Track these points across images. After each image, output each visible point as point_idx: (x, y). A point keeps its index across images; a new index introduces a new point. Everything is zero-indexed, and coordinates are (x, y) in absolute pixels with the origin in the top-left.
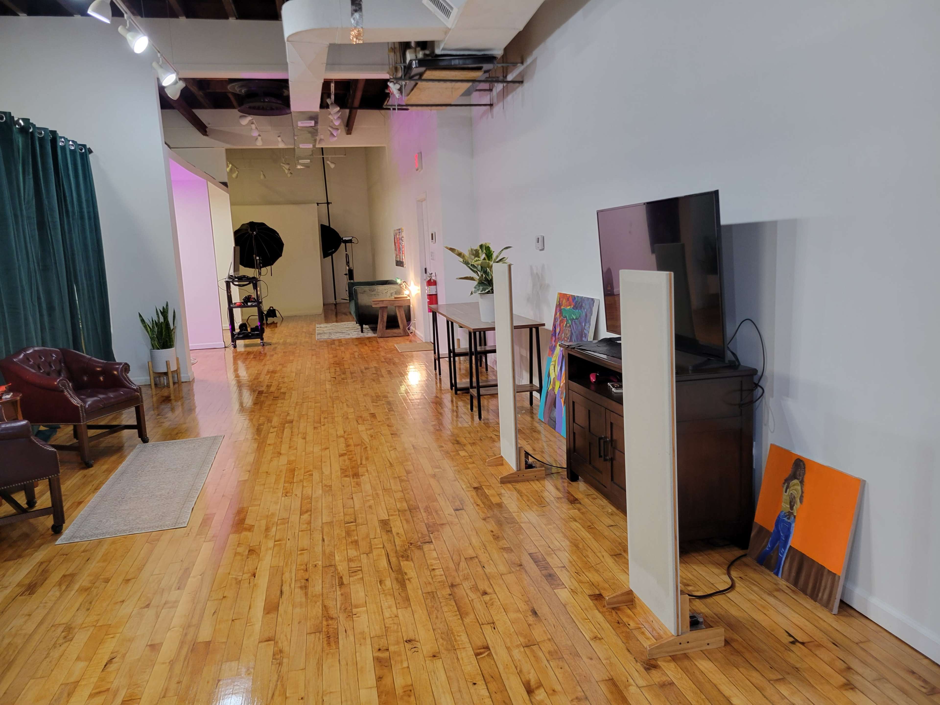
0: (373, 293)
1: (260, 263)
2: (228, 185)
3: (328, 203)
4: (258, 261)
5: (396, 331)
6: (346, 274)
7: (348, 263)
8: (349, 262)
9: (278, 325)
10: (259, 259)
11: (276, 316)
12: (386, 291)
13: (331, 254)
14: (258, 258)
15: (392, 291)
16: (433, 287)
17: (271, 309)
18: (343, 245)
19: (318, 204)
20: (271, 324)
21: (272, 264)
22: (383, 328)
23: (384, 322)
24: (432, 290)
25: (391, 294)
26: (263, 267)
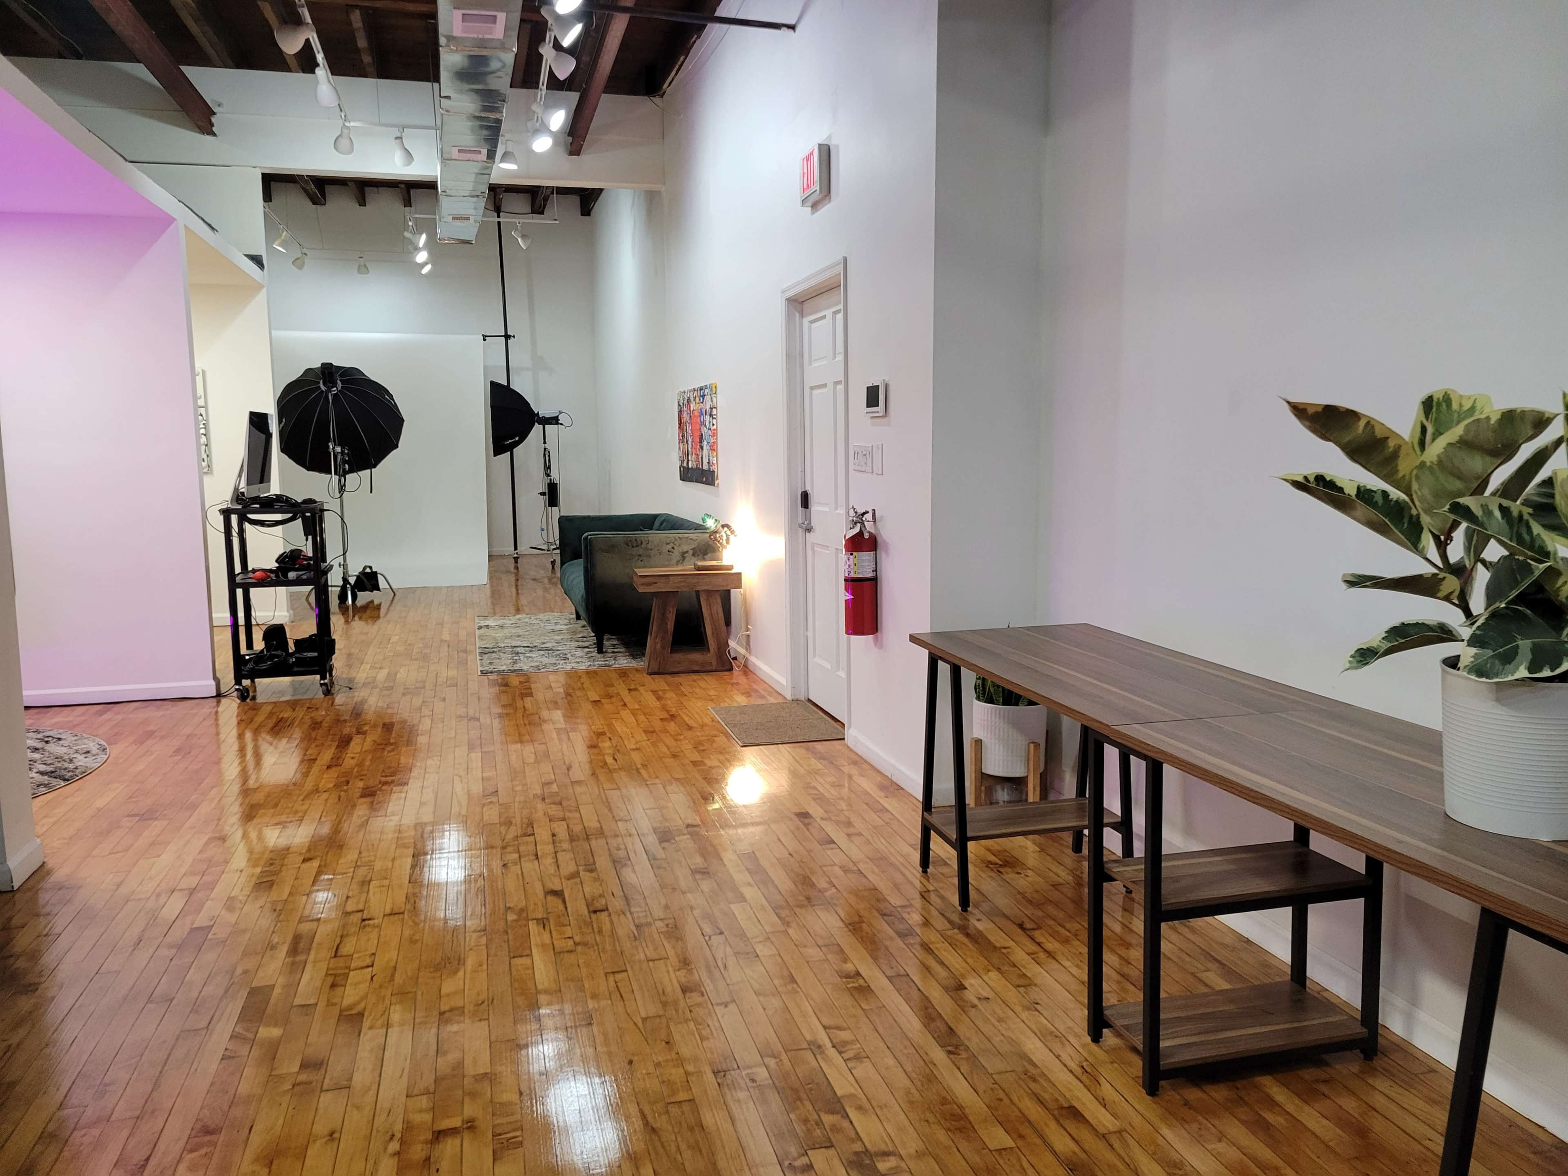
0: (635, 551)
1: (344, 462)
2: (265, 262)
3: (507, 337)
4: (339, 457)
5: (696, 657)
6: (543, 494)
7: (547, 468)
8: (549, 467)
9: (383, 611)
10: (342, 453)
11: (378, 589)
12: (669, 547)
13: (510, 448)
14: (338, 449)
15: (685, 548)
16: (866, 557)
17: (368, 570)
18: (537, 428)
19: (485, 337)
20: (365, 608)
21: (375, 466)
22: (663, 648)
23: (666, 632)
24: (864, 565)
25: (683, 555)
26: (351, 471)
